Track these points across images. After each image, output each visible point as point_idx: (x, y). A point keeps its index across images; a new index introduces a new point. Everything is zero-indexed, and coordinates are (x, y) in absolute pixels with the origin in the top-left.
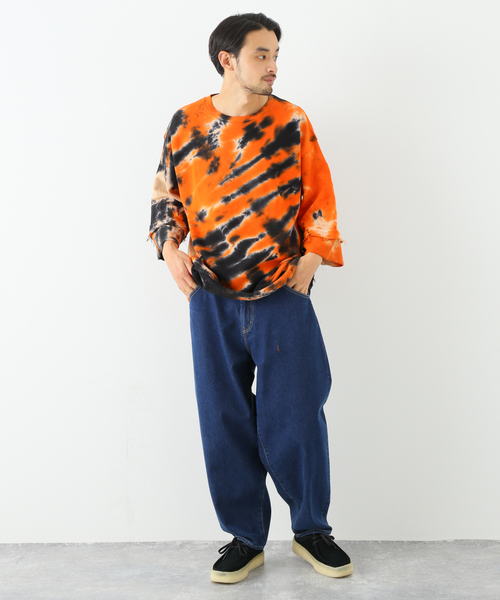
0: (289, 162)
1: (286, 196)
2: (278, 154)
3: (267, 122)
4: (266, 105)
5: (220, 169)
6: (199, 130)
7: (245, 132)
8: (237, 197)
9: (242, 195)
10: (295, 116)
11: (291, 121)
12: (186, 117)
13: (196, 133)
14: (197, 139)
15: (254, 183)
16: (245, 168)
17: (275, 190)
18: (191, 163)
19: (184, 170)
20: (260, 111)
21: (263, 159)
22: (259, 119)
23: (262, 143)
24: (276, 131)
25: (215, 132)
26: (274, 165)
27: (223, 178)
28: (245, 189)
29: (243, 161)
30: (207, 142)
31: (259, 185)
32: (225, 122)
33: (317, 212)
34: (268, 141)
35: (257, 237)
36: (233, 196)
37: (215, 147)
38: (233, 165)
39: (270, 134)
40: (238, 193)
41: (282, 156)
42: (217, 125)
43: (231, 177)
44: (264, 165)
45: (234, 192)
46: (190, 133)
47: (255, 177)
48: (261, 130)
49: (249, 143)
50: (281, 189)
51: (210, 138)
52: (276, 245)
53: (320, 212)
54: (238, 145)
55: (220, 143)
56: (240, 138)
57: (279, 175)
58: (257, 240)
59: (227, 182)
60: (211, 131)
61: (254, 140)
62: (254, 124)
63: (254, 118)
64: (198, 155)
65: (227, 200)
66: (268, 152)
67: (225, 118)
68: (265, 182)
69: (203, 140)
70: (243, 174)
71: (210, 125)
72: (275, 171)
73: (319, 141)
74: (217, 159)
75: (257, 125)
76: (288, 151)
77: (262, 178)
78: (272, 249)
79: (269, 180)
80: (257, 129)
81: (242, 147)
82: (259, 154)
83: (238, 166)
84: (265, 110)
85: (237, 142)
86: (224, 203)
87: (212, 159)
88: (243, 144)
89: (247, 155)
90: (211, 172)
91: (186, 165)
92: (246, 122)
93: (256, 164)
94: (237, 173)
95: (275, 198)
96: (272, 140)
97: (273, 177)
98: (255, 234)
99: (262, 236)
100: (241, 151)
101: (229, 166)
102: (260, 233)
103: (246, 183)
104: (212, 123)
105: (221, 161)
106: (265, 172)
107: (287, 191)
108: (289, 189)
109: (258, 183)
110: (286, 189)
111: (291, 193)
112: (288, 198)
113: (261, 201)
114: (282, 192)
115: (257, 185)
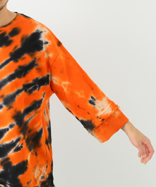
0: (32, 65)
1: (30, 92)
2: (24, 58)
3: (15, 32)
4: (15, 19)
10: (38, 28)
11: (34, 31)
15: (4, 82)
17: (21, 87)
20: (9, 24)
21: (12, 62)
23: (10, 49)
24: (22, 39)
26: (20, 67)
31: (9, 84)
33: (91, 99)
34: (16, 47)
35: (7, 127)
39: (17, 42)
41: (26, 59)
44: (12, 67)
47: (5, 77)
48: (10, 38)
49: (0, 49)
50: (26, 87)
52: (22, 136)
53: (92, 97)
57: (24, 75)
58: (8, 130)
61: (4, 46)
63: (4, 29)
66: (15, 56)
68: (13, 81)
72: (21, 72)
73: (64, 44)
75: (7, 34)
76: (32, 56)
77: (11, 78)
78: (18, 140)
79: (17, 79)
80: (7, 38)
82: (8, 58)
84: (15, 23)
93: (6, 66)
95: (20, 94)
96: (19, 46)
97: (20, 77)
98: (6, 124)
99: (11, 126)
102: (10, 124)
106: (12, 72)
107: (31, 88)
108: (33, 86)
109: (8, 82)
110: (31, 87)
111: (35, 90)
112: (32, 95)
113: (10, 96)
114: (27, 89)
115: (7, 83)
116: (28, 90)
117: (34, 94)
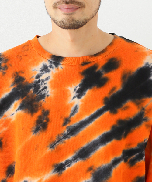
1: (132, 163)
2: (127, 108)
3: (112, 65)
4: (111, 45)
5: (50, 126)
6: (22, 75)
7: (83, 78)
8: (74, 164)
9: (80, 161)
10: (148, 60)
11: (142, 65)
12: (6, 61)
13: (19, 80)
14: (19, 87)
15: (94, 146)
16: (83, 124)
18: (13, 118)
19: (4, 129)
20: (103, 52)
21: (107, 113)
22: (101, 61)
23: (105, 92)
24: (124, 77)
25: (43, 77)
26: (120, 122)
27: (55, 139)
28: (84, 153)
29: (80, 116)
30: (32, 90)
31: (102, 148)
32: (57, 64)
34: (114, 89)
36: (68, 163)
37: (43, 97)
38: (67, 120)
40: (75, 159)
41: (130, 110)
42: (45, 69)
43: (65, 137)
44: (108, 121)
45: (70, 157)
46: (11, 81)
47: (96, 137)
48: (105, 75)
49: (88, 92)
50: (127, 154)
51: (36, 86)
54: (73, 93)
55: (50, 92)
56: (77, 85)
57: (126, 136)
59: (60, 144)
60: (38, 77)
61: (95, 88)
62: (95, 67)
64: (21, 107)
65: (60, 168)
66: (113, 104)
67: (57, 60)
68: (109, 144)
69: (28, 88)
70: (81, 132)
71: (37, 69)
72: (121, 130)
74: (46, 113)
75: (99, 69)
77: (105, 139)
79: (114, 141)
80: (99, 74)
81: (79, 97)
82: (102, 106)
83: (74, 122)
84: (111, 50)
85: (72, 89)
86: (56, 174)
87: (39, 113)
88: (80, 93)
89: (86, 108)
90: (37, 130)
91: (7, 123)
92: (84, 64)
93: (97, 120)
94: (73, 131)
96: (119, 88)
97: (119, 138)
100: (78, 102)
101: (62, 122)
103: (84, 145)
104: (40, 66)
105: (51, 116)
107: (134, 156)
108: (138, 154)
109: (100, 145)
110: (134, 154)
111: (140, 160)
112: (134, 167)
113: (104, 169)
114: (128, 158)
115: (98, 148)
116: (129, 160)
117: (138, 167)
